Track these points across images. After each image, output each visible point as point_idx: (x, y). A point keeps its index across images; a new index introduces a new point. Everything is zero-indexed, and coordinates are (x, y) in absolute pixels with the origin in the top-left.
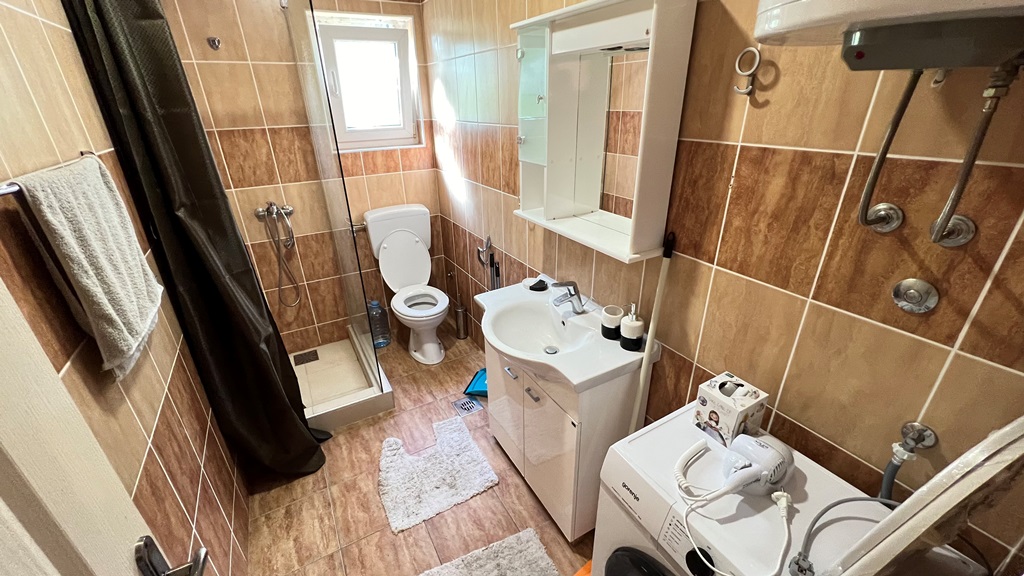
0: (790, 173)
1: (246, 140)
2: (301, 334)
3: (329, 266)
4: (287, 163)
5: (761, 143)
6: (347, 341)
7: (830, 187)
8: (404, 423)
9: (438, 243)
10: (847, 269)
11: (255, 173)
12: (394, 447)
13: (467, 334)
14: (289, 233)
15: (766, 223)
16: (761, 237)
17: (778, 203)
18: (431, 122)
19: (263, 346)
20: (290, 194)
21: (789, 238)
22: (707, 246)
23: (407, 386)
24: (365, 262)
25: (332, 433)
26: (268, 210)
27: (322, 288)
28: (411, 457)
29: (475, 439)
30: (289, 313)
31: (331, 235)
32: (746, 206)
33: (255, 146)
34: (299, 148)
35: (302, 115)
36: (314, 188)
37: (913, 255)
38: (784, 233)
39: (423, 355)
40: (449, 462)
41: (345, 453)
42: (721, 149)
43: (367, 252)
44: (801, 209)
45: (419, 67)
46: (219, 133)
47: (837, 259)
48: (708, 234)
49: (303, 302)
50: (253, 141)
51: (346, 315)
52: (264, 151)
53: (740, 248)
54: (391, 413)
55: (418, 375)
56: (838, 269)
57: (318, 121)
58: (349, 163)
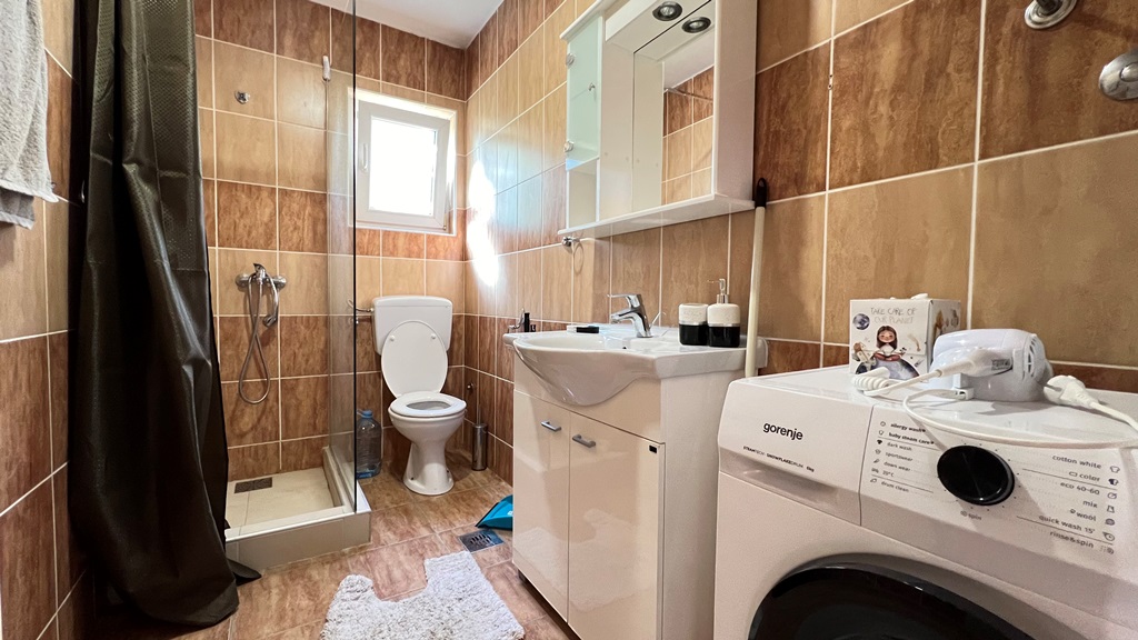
0: (904, 30)
1: (249, 196)
2: (256, 452)
3: (316, 360)
4: (292, 228)
5: (859, 22)
6: (319, 471)
7: (964, 17)
8: (382, 560)
9: (458, 350)
10: (1019, 95)
11: (249, 233)
12: (358, 587)
13: (485, 466)
14: (273, 309)
15: (887, 102)
16: (884, 122)
17: (898, 70)
18: (465, 212)
19: (188, 370)
20: (288, 266)
21: (923, 103)
22: (813, 172)
23: (393, 518)
24: (362, 361)
25: (262, 573)
26: (254, 276)
27: (301, 388)
28: (382, 603)
29: (488, 577)
30: (246, 419)
31: (327, 321)
32: (855, 97)
33: (258, 204)
34: (310, 215)
35: (323, 182)
36: (318, 261)
37: (1110, 27)
38: (916, 100)
39: (423, 482)
40: (445, 609)
41: (275, 598)
42: (810, 55)
43: (369, 348)
44: (930, 62)
45: (458, 157)
46: (220, 183)
47: (1001, 89)
48: (811, 157)
49: (270, 403)
50: (257, 198)
51: (324, 432)
52: (268, 211)
53: (859, 150)
54: (361, 548)
55: (412, 507)
56: (1007, 102)
57: (338, 191)
58: (366, 239)
